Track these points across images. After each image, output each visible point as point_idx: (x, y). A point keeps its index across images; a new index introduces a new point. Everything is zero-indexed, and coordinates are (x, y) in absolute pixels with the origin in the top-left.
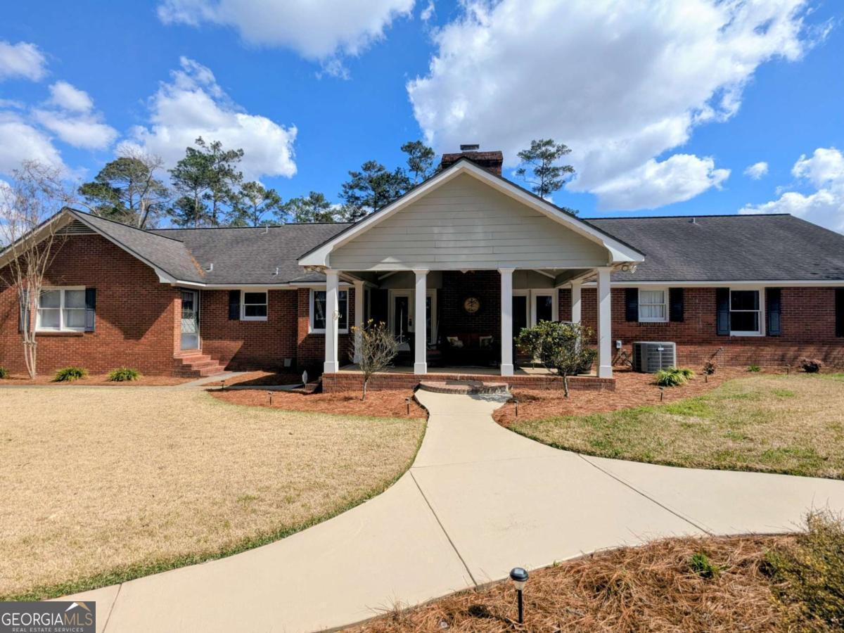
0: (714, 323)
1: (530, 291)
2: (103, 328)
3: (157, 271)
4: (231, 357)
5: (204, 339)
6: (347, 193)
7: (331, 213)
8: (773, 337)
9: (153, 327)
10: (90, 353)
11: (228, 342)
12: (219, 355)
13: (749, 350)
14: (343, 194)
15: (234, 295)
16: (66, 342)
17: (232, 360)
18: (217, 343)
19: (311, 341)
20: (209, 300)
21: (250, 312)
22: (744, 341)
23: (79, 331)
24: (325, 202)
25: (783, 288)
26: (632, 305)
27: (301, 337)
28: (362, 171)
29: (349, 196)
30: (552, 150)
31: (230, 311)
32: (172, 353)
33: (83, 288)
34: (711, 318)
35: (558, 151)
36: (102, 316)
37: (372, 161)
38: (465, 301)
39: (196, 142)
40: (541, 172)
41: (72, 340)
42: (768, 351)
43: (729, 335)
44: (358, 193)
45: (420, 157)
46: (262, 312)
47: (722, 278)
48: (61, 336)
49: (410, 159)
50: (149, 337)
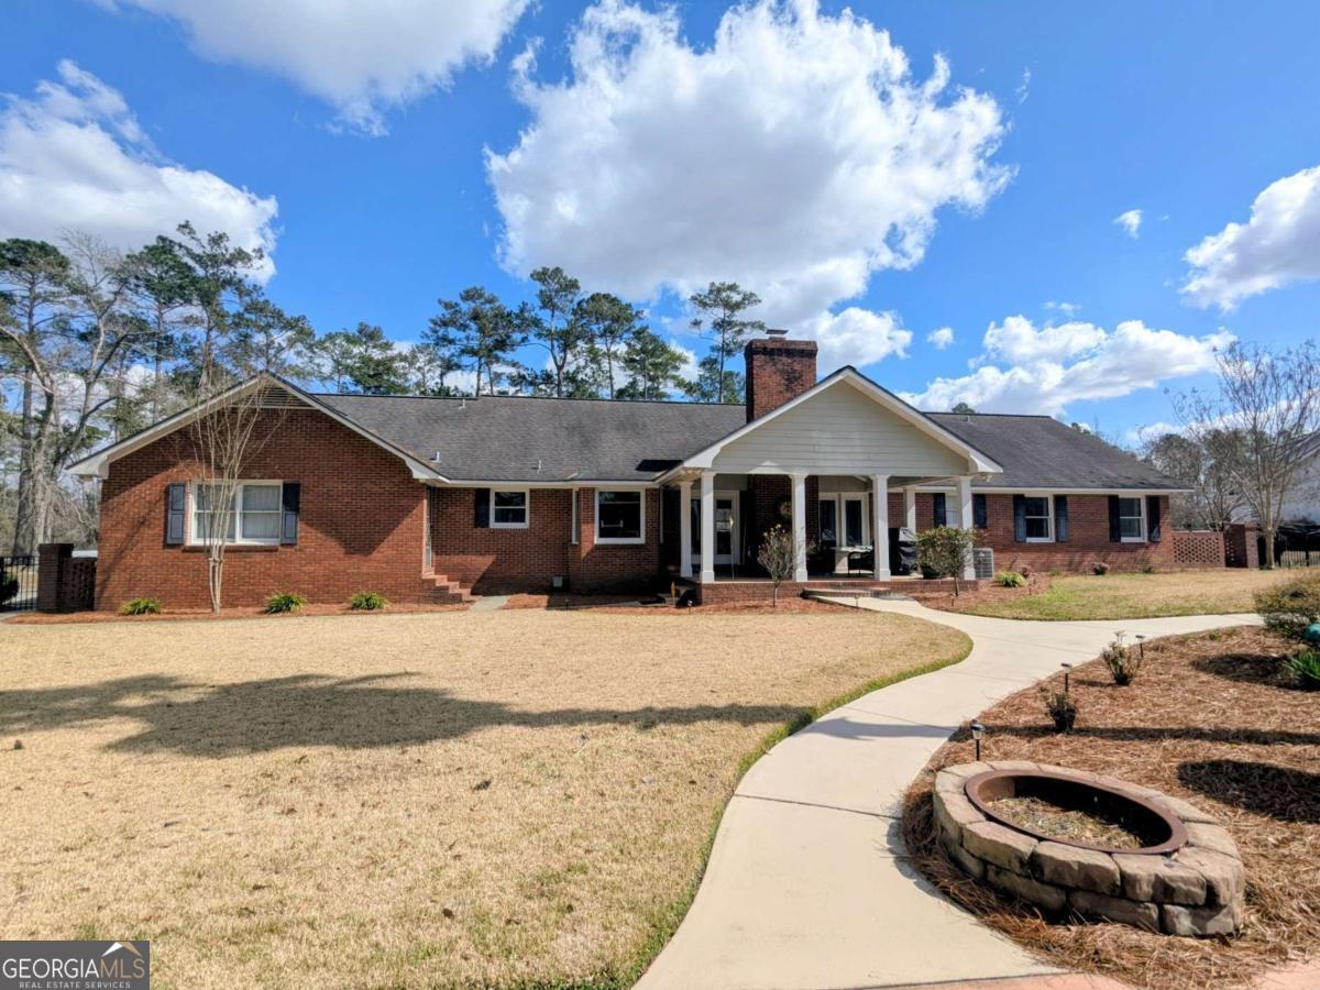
0: (1012, 529)
1: (840, 495)
2: (309, 537)
3: (410, 463)
4: (477, 577)
5: (437, 554)
6: (436, 332)
7: (393, 359)
8: (1061, 544)
9: (391, 537)
10: (289, 575)
11: (473, 558)
12: (460, 574)
13: (1043, 557)
14: (430, 333)
15: (482, 494)
16: (248, 560)
17: (479, 581)
18: (456, 559)
19: (597, 553)
20: (445, 500)
21: (501, 517)
22: (1039, 548)
23: (273, 544)
24: (385, 341)
25: (1069, 495)
26: (940, 511)
27: (586, 549)
28: (459, 301)
29: (438, 337)
30: (736, 298)
31: (477, 517)
32: (420, 572)
33: (279, 482)
34: (1011, 525)
35: (744, 299)
36: (309, 523)
37: (478, 287)
38: (780, 505)
39: (178, 230)
40: (721, 326)
41: (258, 557)
42: (1059, 558)
43: (1025, 541)
44: (452, 333)
45: (557, 291)
46: (519, 517)
47: (1020, 484)
48: (241, 551)
49: (541, 292)
50: (385, 551)
